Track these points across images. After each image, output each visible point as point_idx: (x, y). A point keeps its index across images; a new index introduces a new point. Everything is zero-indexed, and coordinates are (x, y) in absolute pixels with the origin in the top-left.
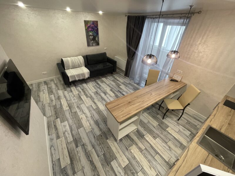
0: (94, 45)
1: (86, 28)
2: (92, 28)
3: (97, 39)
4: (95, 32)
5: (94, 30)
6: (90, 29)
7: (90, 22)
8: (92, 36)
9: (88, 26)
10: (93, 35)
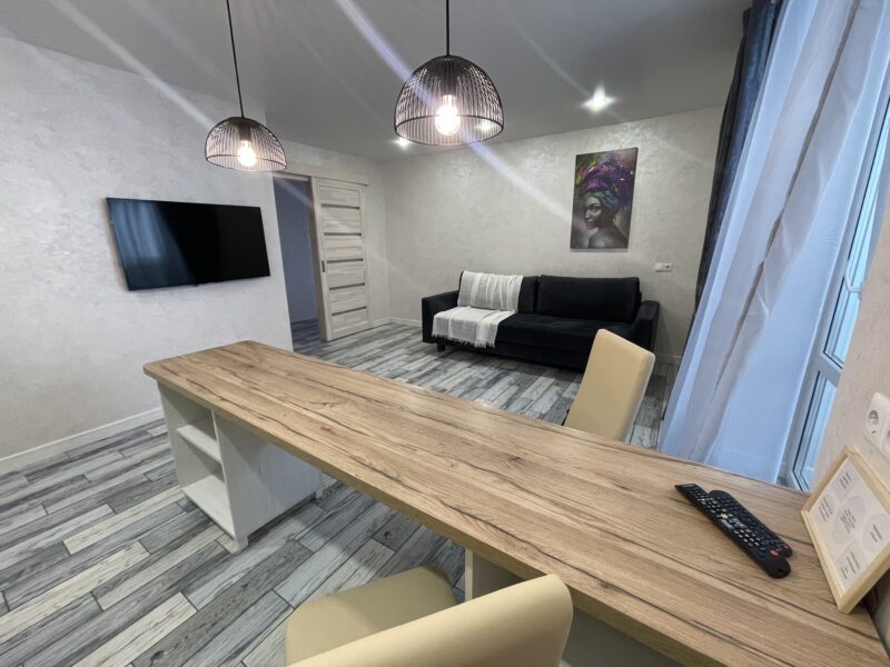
0: (601, 243)
1: (578, 182)
2: (606, 178)
3: (617, 221)
4: (613, 192)
5: (610, 184)
6: (593, 185)
7: (599, 157)
8: (597, 208)
9: (585, 174)
10: (602, 207)
